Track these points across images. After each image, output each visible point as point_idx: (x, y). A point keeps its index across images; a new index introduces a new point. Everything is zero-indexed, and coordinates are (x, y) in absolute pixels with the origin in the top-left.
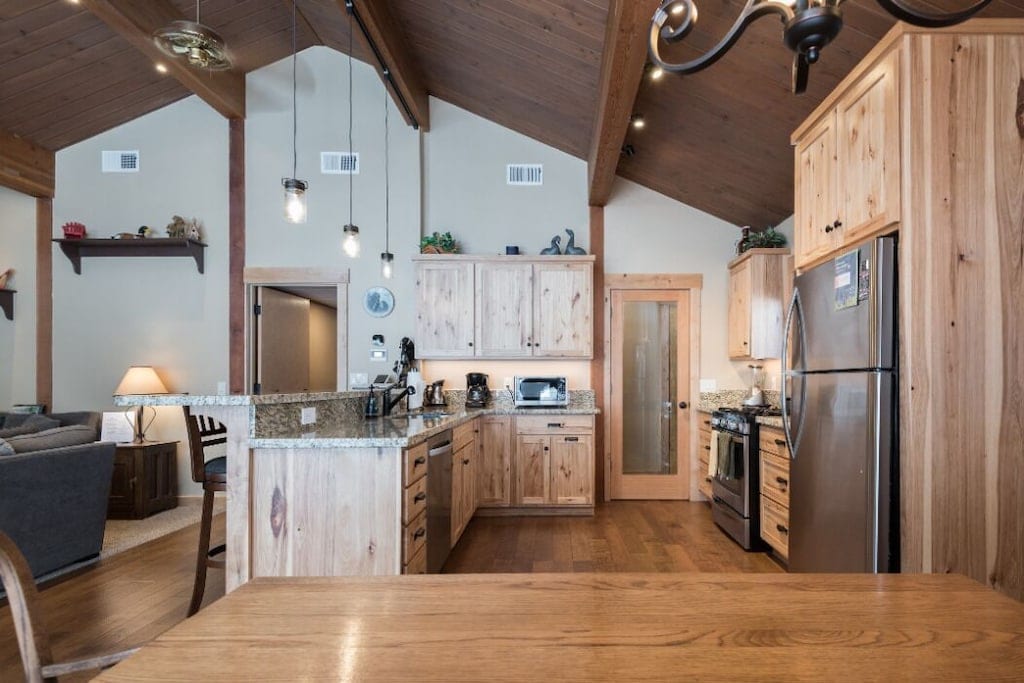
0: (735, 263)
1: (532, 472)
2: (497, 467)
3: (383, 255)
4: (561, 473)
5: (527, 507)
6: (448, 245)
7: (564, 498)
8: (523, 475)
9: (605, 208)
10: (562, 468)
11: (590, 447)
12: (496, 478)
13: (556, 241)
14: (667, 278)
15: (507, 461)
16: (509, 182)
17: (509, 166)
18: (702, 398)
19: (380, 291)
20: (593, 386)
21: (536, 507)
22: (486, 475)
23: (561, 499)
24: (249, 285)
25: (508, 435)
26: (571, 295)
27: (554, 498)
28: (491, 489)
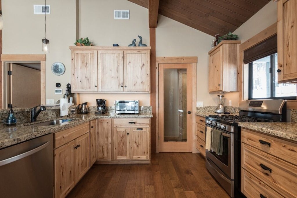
0: (212, 51)
1: (122, 144)
2: (105, 143)
3: (43, 40)
4: (135, 145)
5: (119, 161)
6: (87, 43)
7: (136, 157)
8: (117, 146)
9: (156, 29)
10: (135, 142)
11: (148, 133)
12: (105, 147)
13: (134, 41)
14: (182, 58)
15: (110, 139)
16: (115, 18)
17: (115, 11)
18: (198, 109)
19: (59, 64)
20: (151, 105)
21: (123, 160)
22: (100, 146)
23: (135, 157)
24: (4, 62)
25: (110, 128)
26: (141, 65)
27: (131, 156)
28: (103, 152)
